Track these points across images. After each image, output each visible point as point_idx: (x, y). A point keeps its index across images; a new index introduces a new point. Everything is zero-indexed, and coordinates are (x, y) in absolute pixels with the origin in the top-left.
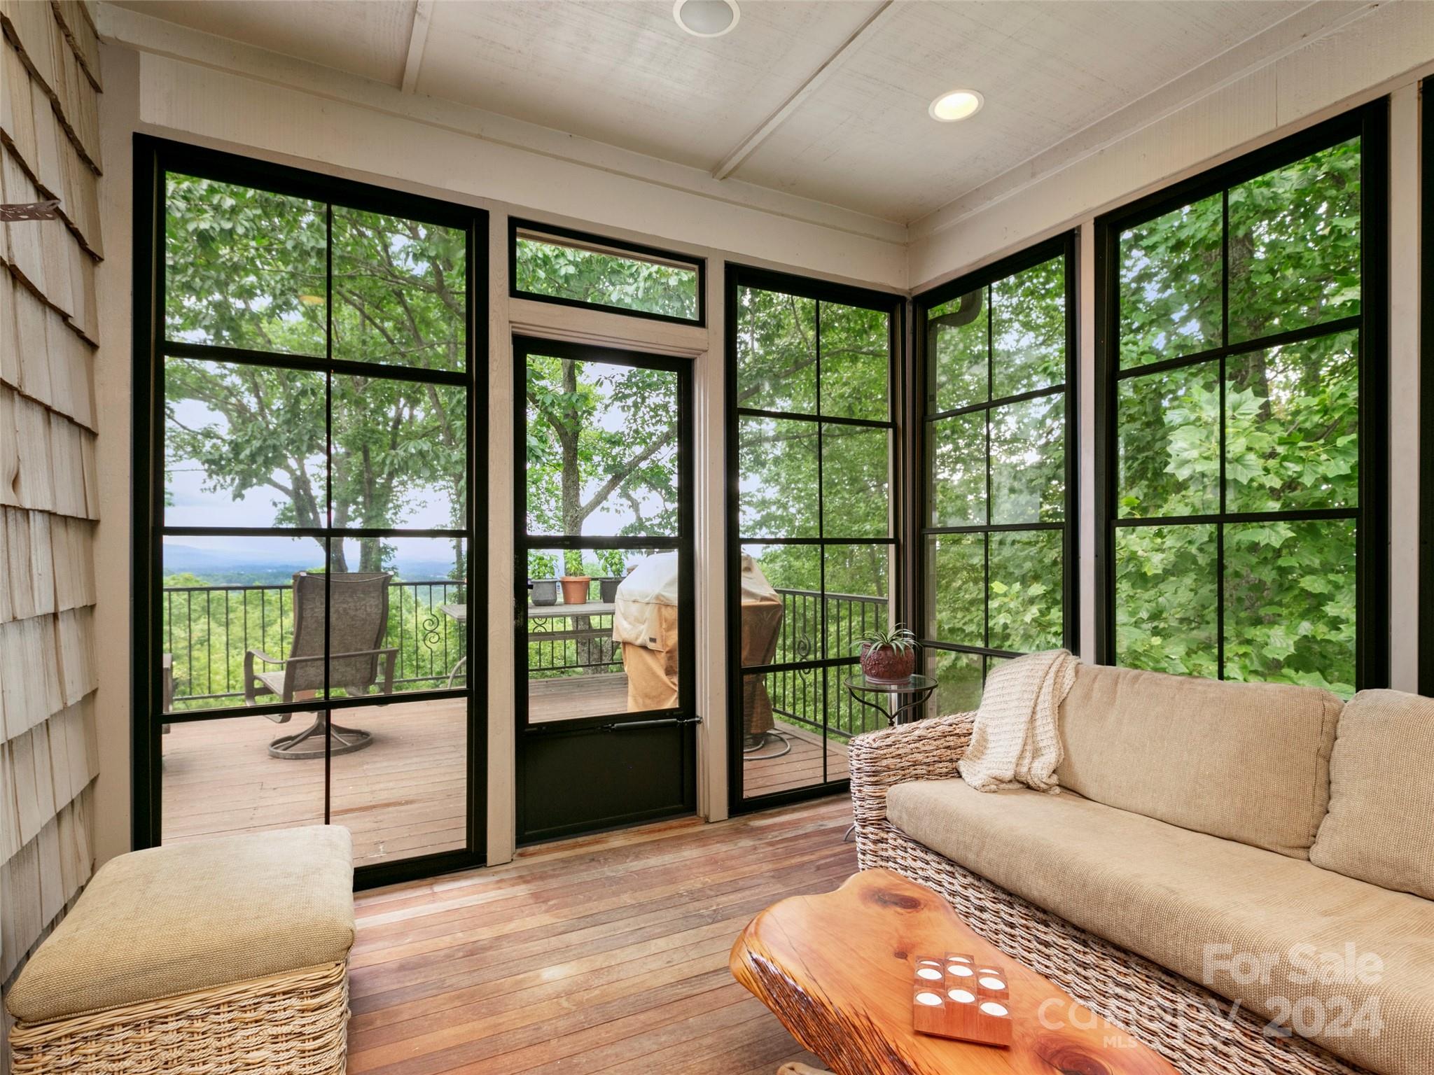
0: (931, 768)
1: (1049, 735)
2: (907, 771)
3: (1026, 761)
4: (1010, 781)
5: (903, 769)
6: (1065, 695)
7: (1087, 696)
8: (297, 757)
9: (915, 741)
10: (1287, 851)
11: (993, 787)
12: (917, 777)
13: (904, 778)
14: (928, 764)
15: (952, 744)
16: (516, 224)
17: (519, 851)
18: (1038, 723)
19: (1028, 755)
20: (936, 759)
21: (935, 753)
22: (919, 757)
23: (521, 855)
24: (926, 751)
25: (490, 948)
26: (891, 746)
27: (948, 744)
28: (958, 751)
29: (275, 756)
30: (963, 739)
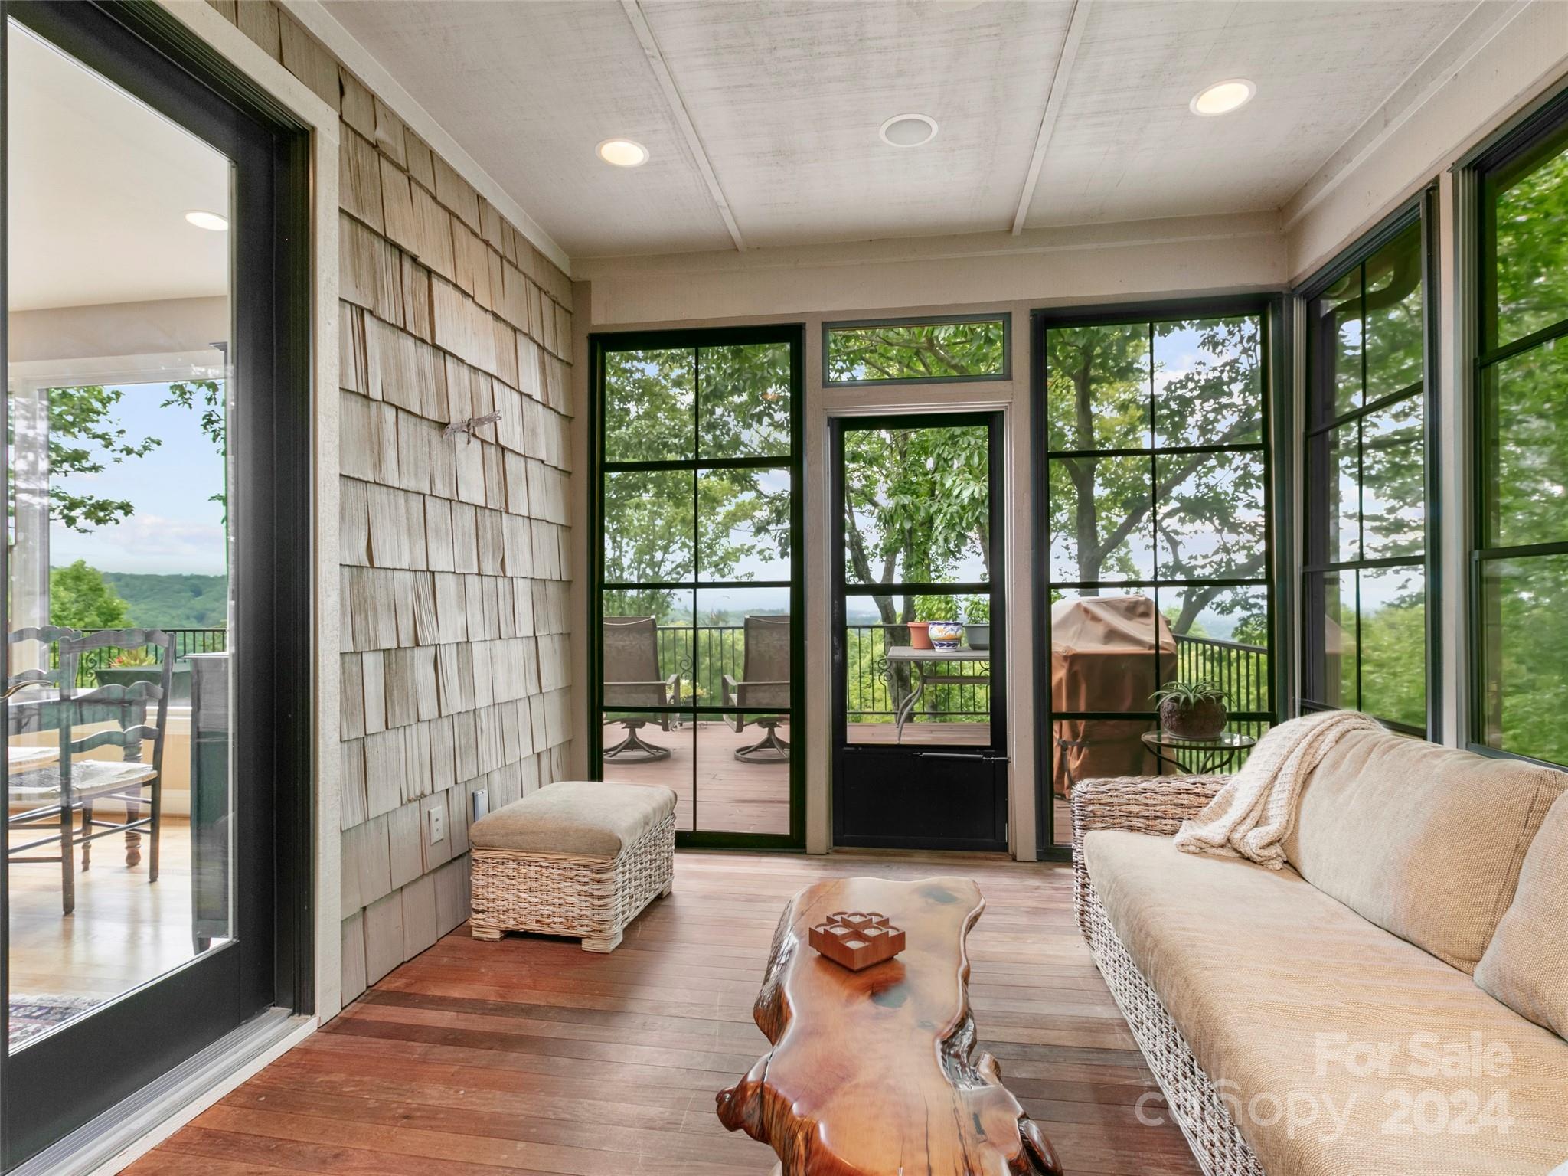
0: (1150, 823)
1: (1280, 803)
2: (1117, 821)
3: (1242, 829)
4: (1222, 846)
5: (1112, 817)
6: (1317, 762)
7: (1336, 765)
8: (749, 761)
9: (1136, 793)
10: (1455, 963)
11: (1192, 848)
12: (1131, 829)
13: (1113, 827)
14: (1147, 818)
15: (1185, 802)
16: (827, 327)
17: (836, 848)
18: (1275, 790)
19: (1250, 822)
20: (1158, 814)
21: (1158, 808)
22: (1135, 809)
23: (837, 852)
24: (1146, 805)
25: (764, 901)
26: (1103, 792)
27: (1180, 802)
28: (1193, 811)
29: (737, 759)
30: (1203, 800)
